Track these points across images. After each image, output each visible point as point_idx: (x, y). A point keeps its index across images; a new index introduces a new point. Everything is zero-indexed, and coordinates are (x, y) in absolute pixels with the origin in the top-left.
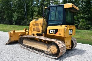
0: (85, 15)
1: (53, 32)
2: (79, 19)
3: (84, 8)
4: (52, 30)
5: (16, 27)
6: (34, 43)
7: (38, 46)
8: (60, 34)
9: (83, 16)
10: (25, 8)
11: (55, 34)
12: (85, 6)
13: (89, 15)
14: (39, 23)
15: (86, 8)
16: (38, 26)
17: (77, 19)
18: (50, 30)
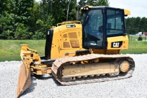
0: (23, 16)
1: (117, 45)
2: (13, 23)
3: (21, 6)
4: (116, 42)
6: (93, 67)
7: (100, 70)
8: (124, 47)
9: (19, 17)
11: (119, 47)
13: (29, 17)
14: (77, 32)
15: (23, 6)
16: (77, 37)
18: (112, 43)
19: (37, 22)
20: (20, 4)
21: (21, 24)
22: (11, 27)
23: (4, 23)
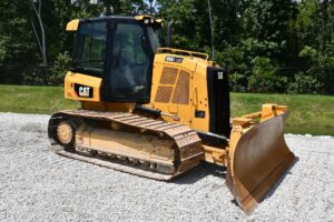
0: (269, 41)
2: (249, 57)
5: (9, 93)
9: (260, 45)
10: (39, 16)
12: (268, 10)
13: (284, 42)
15: (272, 18)
17: (242, 57)
19: (302, 53)
20: (266, 15)
21: (263, 59)
22: (243, 66)
23: (231, 59)
